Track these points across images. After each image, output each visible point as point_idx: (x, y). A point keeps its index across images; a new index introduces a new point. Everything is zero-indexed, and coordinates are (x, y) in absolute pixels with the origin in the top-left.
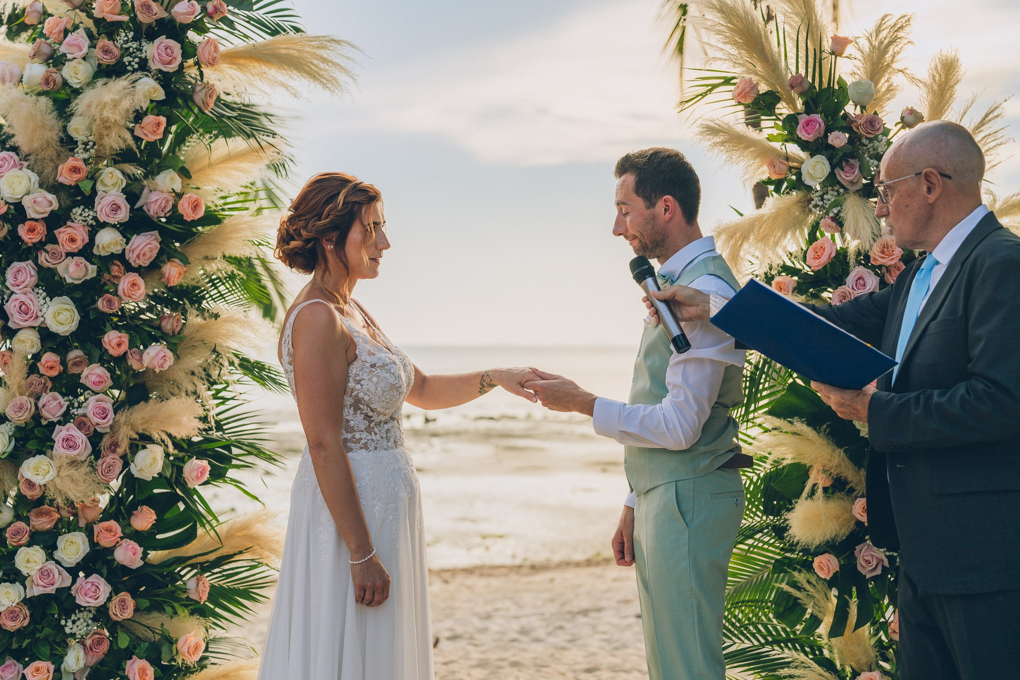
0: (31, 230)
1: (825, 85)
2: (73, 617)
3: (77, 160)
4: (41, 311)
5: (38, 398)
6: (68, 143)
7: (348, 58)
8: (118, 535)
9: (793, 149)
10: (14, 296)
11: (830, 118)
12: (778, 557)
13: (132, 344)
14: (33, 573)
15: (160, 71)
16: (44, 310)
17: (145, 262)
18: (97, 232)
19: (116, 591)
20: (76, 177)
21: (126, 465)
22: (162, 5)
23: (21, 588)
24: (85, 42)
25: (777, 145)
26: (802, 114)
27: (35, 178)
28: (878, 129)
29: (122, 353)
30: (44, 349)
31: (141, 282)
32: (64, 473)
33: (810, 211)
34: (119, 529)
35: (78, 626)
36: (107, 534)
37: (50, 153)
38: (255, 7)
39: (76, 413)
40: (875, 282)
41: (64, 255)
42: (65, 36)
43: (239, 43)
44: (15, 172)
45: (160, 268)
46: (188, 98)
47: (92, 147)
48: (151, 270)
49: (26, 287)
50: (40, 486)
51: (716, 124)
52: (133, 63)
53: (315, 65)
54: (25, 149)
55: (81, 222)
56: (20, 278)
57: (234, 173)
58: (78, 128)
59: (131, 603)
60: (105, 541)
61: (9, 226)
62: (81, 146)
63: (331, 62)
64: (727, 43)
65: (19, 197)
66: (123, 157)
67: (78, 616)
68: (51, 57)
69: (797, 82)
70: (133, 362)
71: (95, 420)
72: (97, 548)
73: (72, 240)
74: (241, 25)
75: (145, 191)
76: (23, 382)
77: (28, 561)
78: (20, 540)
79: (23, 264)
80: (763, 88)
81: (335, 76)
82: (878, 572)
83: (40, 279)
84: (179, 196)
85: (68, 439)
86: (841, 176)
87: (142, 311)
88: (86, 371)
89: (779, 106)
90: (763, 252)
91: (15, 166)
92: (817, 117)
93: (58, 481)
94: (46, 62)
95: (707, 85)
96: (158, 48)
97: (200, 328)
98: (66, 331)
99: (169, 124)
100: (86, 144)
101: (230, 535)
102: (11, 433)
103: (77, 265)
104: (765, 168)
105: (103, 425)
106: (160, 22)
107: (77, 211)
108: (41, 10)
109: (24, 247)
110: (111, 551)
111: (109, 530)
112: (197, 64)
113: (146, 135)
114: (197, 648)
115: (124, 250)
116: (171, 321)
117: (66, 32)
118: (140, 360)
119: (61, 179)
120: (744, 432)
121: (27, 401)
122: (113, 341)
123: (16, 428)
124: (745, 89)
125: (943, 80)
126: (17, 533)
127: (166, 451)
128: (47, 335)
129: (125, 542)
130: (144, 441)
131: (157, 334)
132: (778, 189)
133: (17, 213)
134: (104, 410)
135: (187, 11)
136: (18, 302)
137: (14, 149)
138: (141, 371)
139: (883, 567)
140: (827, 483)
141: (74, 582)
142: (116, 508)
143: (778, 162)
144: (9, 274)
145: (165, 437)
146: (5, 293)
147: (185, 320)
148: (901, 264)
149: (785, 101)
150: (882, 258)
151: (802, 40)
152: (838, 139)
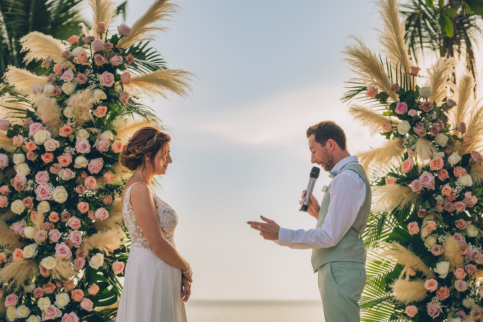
0: (47, 157)
1: (409, 90)
3: (68, 125)
4: (51, 193)
5: (49, 232)
6: (64, 119)
7: (189, 79)
8: (82, 296)
9: (395, 118)
10: (39, 186)
11: (410, 104)
12: (393, 312)
13: (90, 209)
14: (45, 309)
15: (105, 87)
16: (52, 192)
17: (96, 172)
18: (76, 158)
20: (68, 133)
21: (87, 263)
22: (106, 57)
23: (39, 317)
24: (72, 75)
25: (387, 117)
26: (398, 102)
27: (49, 134)
28: (431, 108)
29: (86, 212)
30: (51, 211)
31: (94, 180)
32: (60, 264)
33: (403, 147)
34: (83, 293)
36: (78, 295)
37: (56, 123)
38: (147, 58)
39: (65, 239)
40: (432, 178)
41: (61, 168)
43: (138, 74)
44: (41, 131)
45: (103, 175)
46: (117, 99)
47: (74, 120)
48: (99, 176)
49: (44, 182)
50: (49, 270)
51: (358, 107)
52: (93, 83)
53: (174, 84)
54: (44, 122)
55: (69, 153)
56: (42, 178)
58: (68, 112)
60: (77, 298)
61: (37, 155)
62: (69, 120)
63: (180, 82)
64: (363, 71)
65: (43, 142)
66: (88, 125)
68: (56, 81)
69: (395, 88)
70: (90, 216)
71: (74, 242)
72: (73, 301)
74: (140, 66)
75: (97, 140)
76: (42, 224)
77: (43, 304)
78: (40, 295)
79: (44, 172)
80: (380, 91)
81: (183, 88)
82: (438, 315)
83: (50, 179)
84: (112, 142)
85: (62, 249)
86: (415, 129)
87: (94, 196)
88: (70, 220)
89: (388, 99)
90: (381, 166)
91: (41, 128)
92: (404, 103)
93: (57, 267)
94: (54, 84)
95: (356, 91)
96: (104, 76)
98: (62, 201)
99: (108, 110)
100: (72, 119)
102: (36, 248)
103: (67, 172)
104: (381, 127)
105: (77, 244)
106: (105, 65)
107: (67, 148)
108: (51, 61)
109: (44, 164)
110: (79, 303)
111: (79, 293)
112: (121, 83)
113: (98, 115)
115: (87, 166)
116: (107, 200)
117: (63, 71)
118: (94, 215)
119: (61, 134)
120: (375, 252)
121: (44, 232)
122: (82, 206)
123: (39, 245)
124: (371, 91)
125: (465, 86)
126: (38, 292)
127: (105, 256)
128: (53, 204)
129: (86, 299)
130: (95, 251)
131: (101, 205)
132: (388, 137)
133: (41, 149)
134: (78, 237)
135: (116, 60)
136: (41, 189)
137: (40, 121)
138: (93, 221)
139: (440, 313)
140: (413, 274)
141: (63, 315)
142: (81, 285)
143: (387, 124)
144: (37, 177)
145: (105, 249)
146: (35, 185)
147: (114, 199)
148: (445, 171)
149: (391, 97)
150: (434, 167)
151: (399, 69)
152: (412, 113)
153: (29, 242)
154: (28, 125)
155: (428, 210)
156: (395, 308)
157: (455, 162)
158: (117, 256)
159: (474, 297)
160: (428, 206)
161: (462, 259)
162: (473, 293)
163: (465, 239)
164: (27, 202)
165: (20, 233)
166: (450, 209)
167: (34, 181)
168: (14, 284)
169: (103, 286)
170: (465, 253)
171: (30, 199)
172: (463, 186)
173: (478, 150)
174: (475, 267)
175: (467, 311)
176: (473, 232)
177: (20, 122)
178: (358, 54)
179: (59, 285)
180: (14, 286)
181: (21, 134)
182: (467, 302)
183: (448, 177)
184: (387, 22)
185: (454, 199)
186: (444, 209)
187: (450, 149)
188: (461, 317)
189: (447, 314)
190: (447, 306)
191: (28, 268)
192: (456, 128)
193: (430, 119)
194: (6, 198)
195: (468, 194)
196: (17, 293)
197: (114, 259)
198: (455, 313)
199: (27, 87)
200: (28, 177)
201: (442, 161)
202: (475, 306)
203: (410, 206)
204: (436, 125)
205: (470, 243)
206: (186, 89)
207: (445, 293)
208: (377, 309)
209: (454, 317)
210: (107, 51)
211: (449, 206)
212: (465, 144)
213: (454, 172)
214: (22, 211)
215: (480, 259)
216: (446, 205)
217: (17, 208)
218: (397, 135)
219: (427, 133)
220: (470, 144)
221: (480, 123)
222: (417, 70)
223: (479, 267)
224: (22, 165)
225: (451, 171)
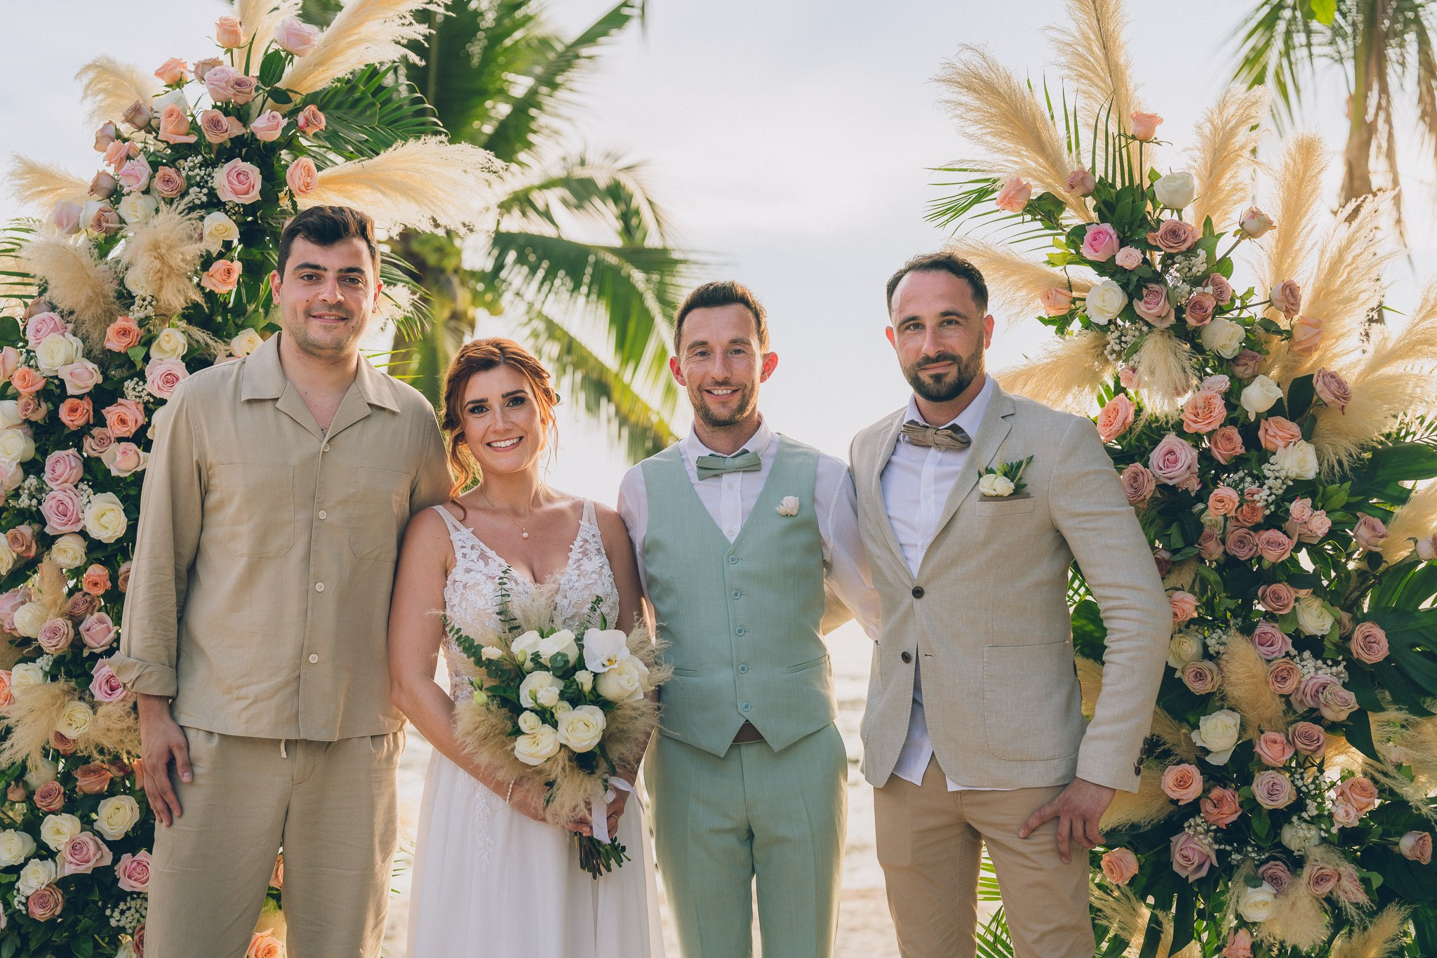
0: (73, 410)
1: (1127, 184)
2: (122, 906)
3: (129, 320)
4: (83, 512)
5: (79, 621)
9: (1084, 274)
10: (50, 494)
11: (1127, 228)
14: (63, 847)
15: (233, 204)
16: (86, 510)
20: (126, 341)
24: (148, 170)
25: (1057, 271)
26: (1091, 224)
27: (77, 342)
28: (1185, 241)
30: (90, 562)
33: (1107, 360)
35: (127, 916)
37: (97, 312)
40: (1190, 457)
41: (112, 440)
42: (123, 165)
44: (55, 337)
47: (150, 303)
49: (66, 482)
52: (200, 195)
55: (134, 398)
56: (59, 471)
58: (137, 279)
61: (50, 405)
62: (138, 301)
65: (58, 368)
66: (187, 319)
67: (128, 905)
69: (1078, 182)
73: (123, 422)
76: (64, 601)
77: (57, 832)
78: (50, 804)
79: (63, 453)
80: (1037, 191)
82: (1204, 873)
83: (85, 472)
86: (1140, 307)
89: (1064, 215)
91: (55, 329)
92: (1107, 227)
95: (972, 192)
96: (228, 174)
98: (112, 537)
100: (144, 299)
102: (46, 668)
103: (126, 453)
104: (1039, 301)
106: (235, 140)
107: (129, 384)
108: (113, 134)
109: (67, 432)
112: (289, 192)
113: (215, 285)
114: (269, 951)
117: (127, 161)
119: (109, 345)
121: (63, 624)
123: (53, 662)
124: (1009, 193)
125: (1301, 167)
126: (48, 794)
128: (92, 543)
132: (1061, 331)
133: (53, 392)
135: (267, 125)
136: (55, 501)
139: (1212, 865)
141: (116, 860)
143: (1054, 292)
144: (48, 466)
146: (40, 491)
148: (1233, 432)
149: (1073, 208)
150: (1195, 422)
151: (1101, 127)
152: (1129, 258)
154: (30, 317)
155: (1175, 552)
157: (1265, 406)
159: (1313, 821)
160: (1177, 541)
161: (1278, 706)
162: (1312, 809)
163: (1290, 641)
164: (18, 538)
166: (1246, 549)
167: (41, 478)
170: (1288, 687)
171: (26, 530)
172: (1287, 477)
173: (1334, 367)
174: (1317, 728)
175: (1296, 863)
176: (1316, 620)
178: (976, 84)
182: (1297, 836)
183: (1241, 450)
185: (1259, 519)
186: (1228, 551)
187: (1251, 363)
188: (1275, 881)
189: (1230, 870)
190: (1232, 845)
192: (1270, 301)
193: (1188, 274)
195: (1299, 508)
198: (1258, 867)
200: (28, 468)
201: (1219, 403)
202: (1318, 852)
204: (1204, 294)
205: (1307, 654)
207: (1226, 807)
209: (1254, 881)
210: (244, 102)
211: (1242, 542)
212: (1299, 348)
213: (1261, 433)
214: (9, 565)
215: (1337, 708)
216: (1231, 539)
218: (1088, 325)
219: (1178, 318)
220: (1314, 348)
221: (1348, 280)
222: (1150, 122)
223: (1332, 727)
224: (10, 433)
225: (1250, 432)
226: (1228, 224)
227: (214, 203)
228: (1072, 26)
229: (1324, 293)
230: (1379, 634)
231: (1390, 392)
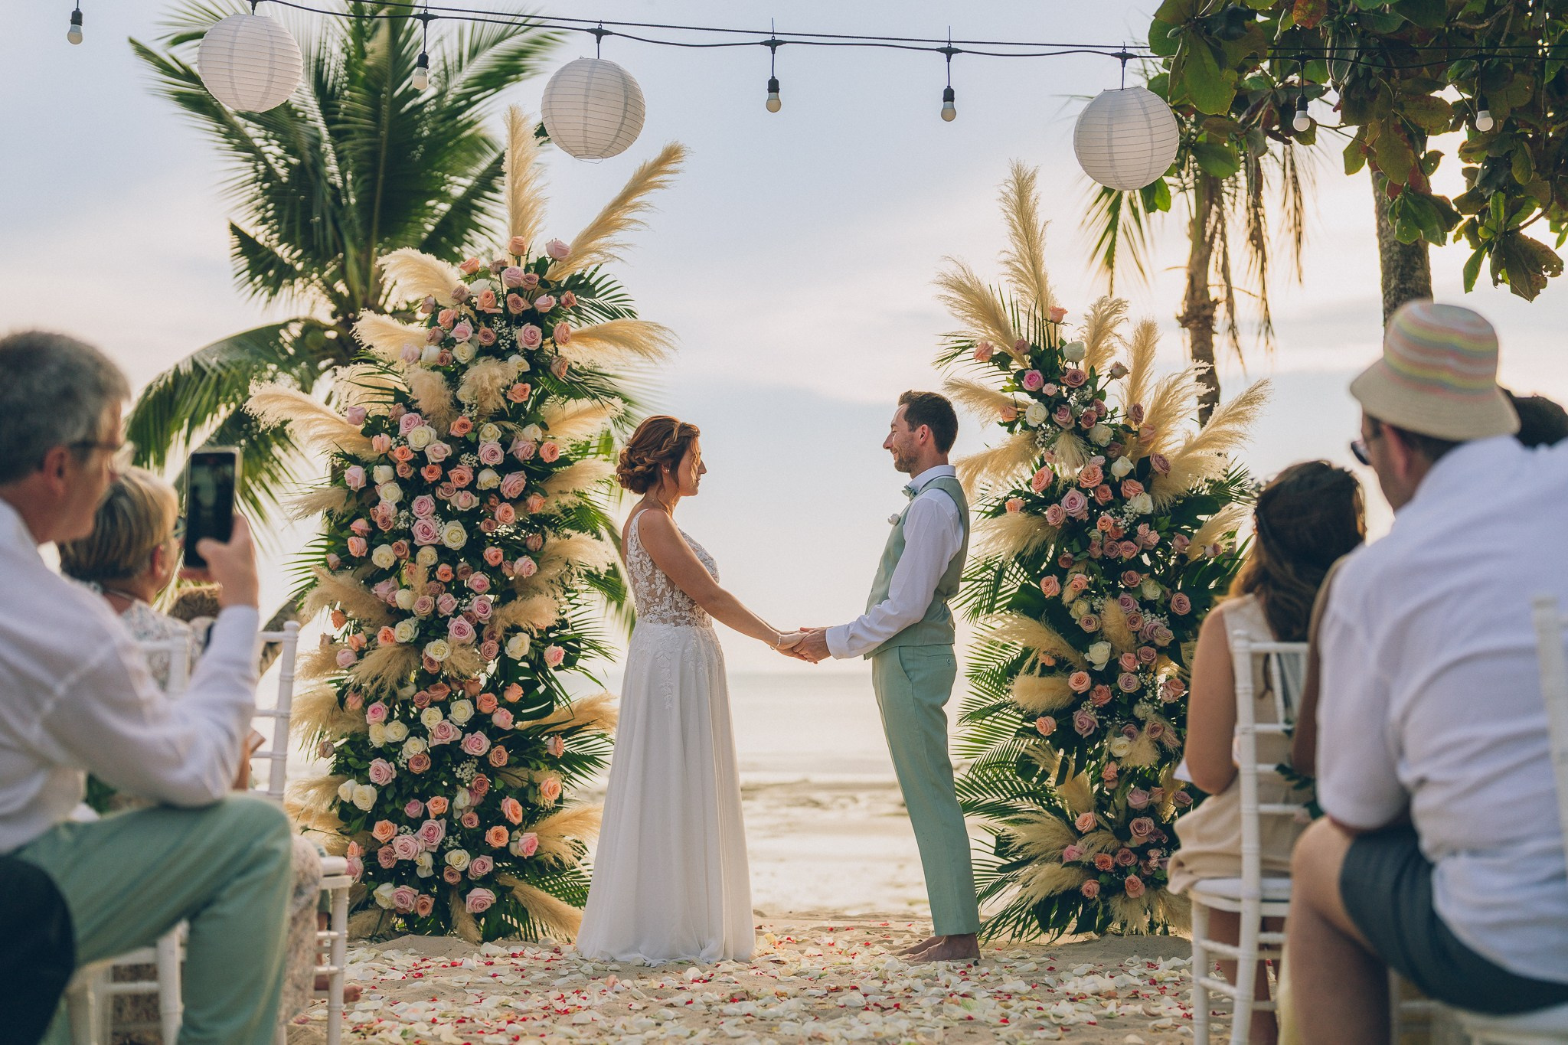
0: (431, 472)
1: (1047, 347)
2: (462, 764)
3: (465, 417)
4: (438, 532)
5: (436, 598)
6: (458, 405)
8: (495, 704)
9: (1022, 397)
10: (418, 522)
11: (1048, 372)
13: (506, 558)
14: (434, 728)
15: (526, 349)
16: (441, 531)
17: (515, 495)
18: (479, 472)
19: (493, 746)
20: (465, 431)
21: (502, 649)
22: (527, 299)
23: (425, 742)
24: (470, 329)
25: (1008, 395)
26: (1028, 369)
27: (434, 432)
28: (1080, 380)
29: (499, 563)
30: (440, 562)
31: (512, 509)
33: (1036, 447)
34: (496, 699)
35: (465, 772)
36: (488, 703)
37: (445, 413)
38: (597, 295)
39: (464, 610)
40: (1083, 501)
41: (455, 490)
42: (455, 325)
43: (585, 326)
44: (419, 428)
45: (525, 499)
46: (546, 369)
47: (475, 408)
48: (519, 501)
49: (426, 514)
50: (438, 662)
52: (506, 344)
54: (425, 411)
55: (467, 464)
56: (423, 508)
57: (582, 426)
58: (464, 394)
59: (505, 755)
60: (486, 709)
61: (416, 469)
62: (467, 408)
64: (970, 316)
65: (423, 446)
66: (498, 417)
67: (466, 764)
68: (443, 340)
69: (1021, 345)
70: (506, 570)
71: (479, 614)
72: (480, 714)
74: (586, 310)
75: (515, 441)
76: (425, 585)
77: (430, 719)
78: (424, 704)
79: (425, 497)
80: (997, 350)
81: (659, 350)
82: (1091, 732)
83: (437, 508)
84: (540, 444)
85: (459, 627)
86: (1056, 418)
87: (511, 534)
88: (472, 577)
89: (1012, 363)
91: (419, 424)
92: (1037, 372)
93: (452, 657)
94: (440, 345)
95: (959, 347)
96: (524, 332)
97: (556, 546)
98: (457, 546)
99: (532, 389)
100: (471, 406)
101: (580, 710)
102: (416, 625)
103: (466, 497)
104: (998, 413)
105: (484, 618)
106: (526, 312)
107: (465, 456)
108: (433, 303)
109: (426, 484)
110: (490, 716)
111: (488, 699)
112: (553, 342)
113: (515, 398)
114: (555, 789)
115: (499, 485)
116: (534, 542)
117: (455, 322)
118: (512, 569)
119: (453, 433)
121: (429, 599)
122: (492, 554)
123: (420, 621)
124: (980, 349)
126: (421, 698)
127: (532, 637)
128: (442, 551)
129: (500, 710)
130: (515, 629)
131: (524, 550)
132: (1011, 430)
133: (421, 458)
134: (485, 607)
135: (545, 303)
136: (421, 525)
137: (418, 411)
138: (511, 578)
139: (1096, 728)
140: (1051, 663)
141: (463, 737)
142: (492, 686)
143: (1006, 407)
144: (415, 505)
145: (531, 626)
146: (411, 519)
147: (544, 540)
148: (1107, 488)
149: (1017, 360)
150: (1086, 482)
151: (1032, 312)
152: (1050, 389)
153: (403, 614)
154: (398, 416)
155: (1076, 555)
156: (1023, 721)
157: (1123, 474)
158: (552, 635)
159: (1150, 701)
160: (1077, 549)
161: (1132, 638)
162: (1150, 694)
163: (1138, 603)
164: (398, 548)
165: (389, 600)
166: (1114, 552)
167: (410, 511)
168: (380, 686)
169: (529, 687)
170: (1138, 627)
171: (404, 542)
172: (1136, 512)
173: (1162, 452)
174: (1153, 651)
175: (1140, 724)
176: (1152, 592)
177: (382, 410)
178: (959, 287)
179: (455, 687)
180: (380, 690)
181: (386, 431)
182: (1141, 710)
183: (1111, 498)
184: (1014, 227)
185: (1120, 536)
186: (1104, 554)
187: (1117, 449)
188: (1130, 735)
189: (1106, 730)
190: (1107, 716)
191: (404, 659)
192: (1127, 414)
193: (1082, 399)
194: (363, 540)
195: (1142, 529)
196: (386, 701)
197: (547, 641)
198: (1121, 727)
199: (393, 348)
200: (400, 506)
201: (1099, 471)
202: (1152, 717)
203: (1046, 549)
204: (1091, 410)
205: (1147, 611)
206: (664, 349)
207: (1103, 695)
208: (992, 721)
209: (1118, 734)
210: (528, 288)
211: (1112, 548)
212: (1143, 441)
213: (1122, 488)
214: (391, 563)
215: (1163, 639)
216: (1106, 547)
217: (383, 558)
218: (1026, 427)
219: (1077, 423)
220: (1152, 441)
221: (1171, 404)
222: (1061, 312)
223: (1161, 650)
224: (389, 485)
225: (1116, 487)
226: (1104, 370)
227: (513, 348)
228: (1013, 250)
229: (1157, 410)
230: (1186, 599)
231: (1194, 465)
